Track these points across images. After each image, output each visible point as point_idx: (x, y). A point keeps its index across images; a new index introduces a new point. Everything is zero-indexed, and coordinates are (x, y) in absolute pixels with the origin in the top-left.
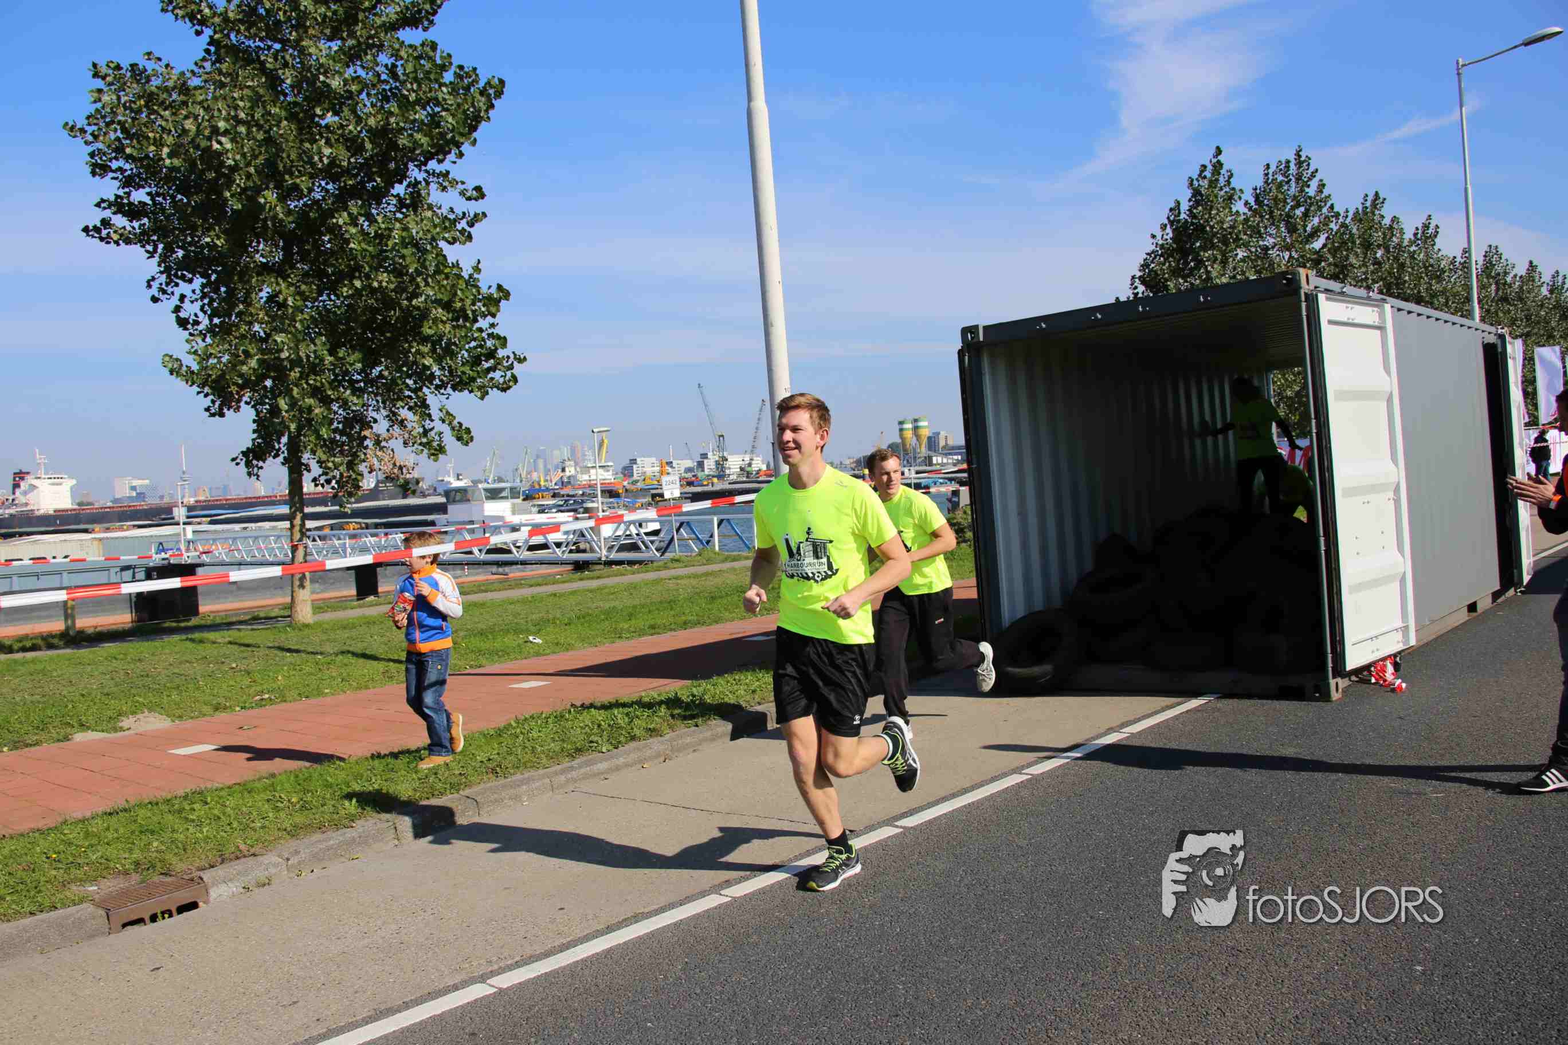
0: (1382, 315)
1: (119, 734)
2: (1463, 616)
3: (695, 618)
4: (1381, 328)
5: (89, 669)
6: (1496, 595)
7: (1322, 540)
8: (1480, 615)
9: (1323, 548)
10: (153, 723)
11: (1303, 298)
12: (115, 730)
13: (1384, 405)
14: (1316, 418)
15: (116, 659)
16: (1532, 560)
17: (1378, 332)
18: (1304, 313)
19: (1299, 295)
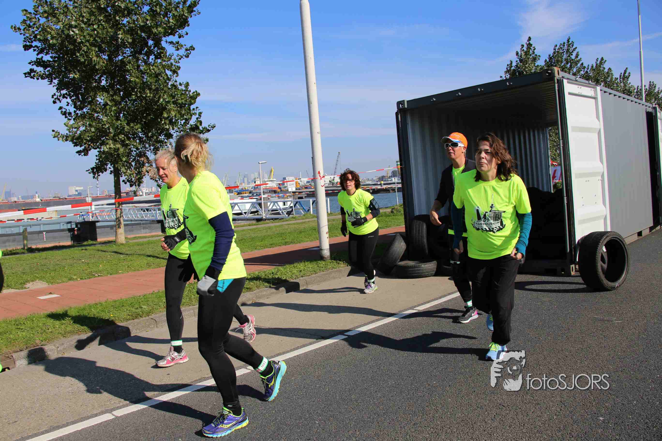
0: (596, 92)
1: (24, 290)
2: (636, 237)
3: (290, 240)
4: (595, 98)
5: (22, 262)
6: (651, 229)
7: (565, 198)
8: (644, 237)
9: (566, 202)
10: (39, 285)
11: (556, 81)
12: (22, 288)
13: (596, 135)
14: (562, 139)
15: (36, 258)
17: (594, 100)
18: (557, 89)
19: (554, 80)
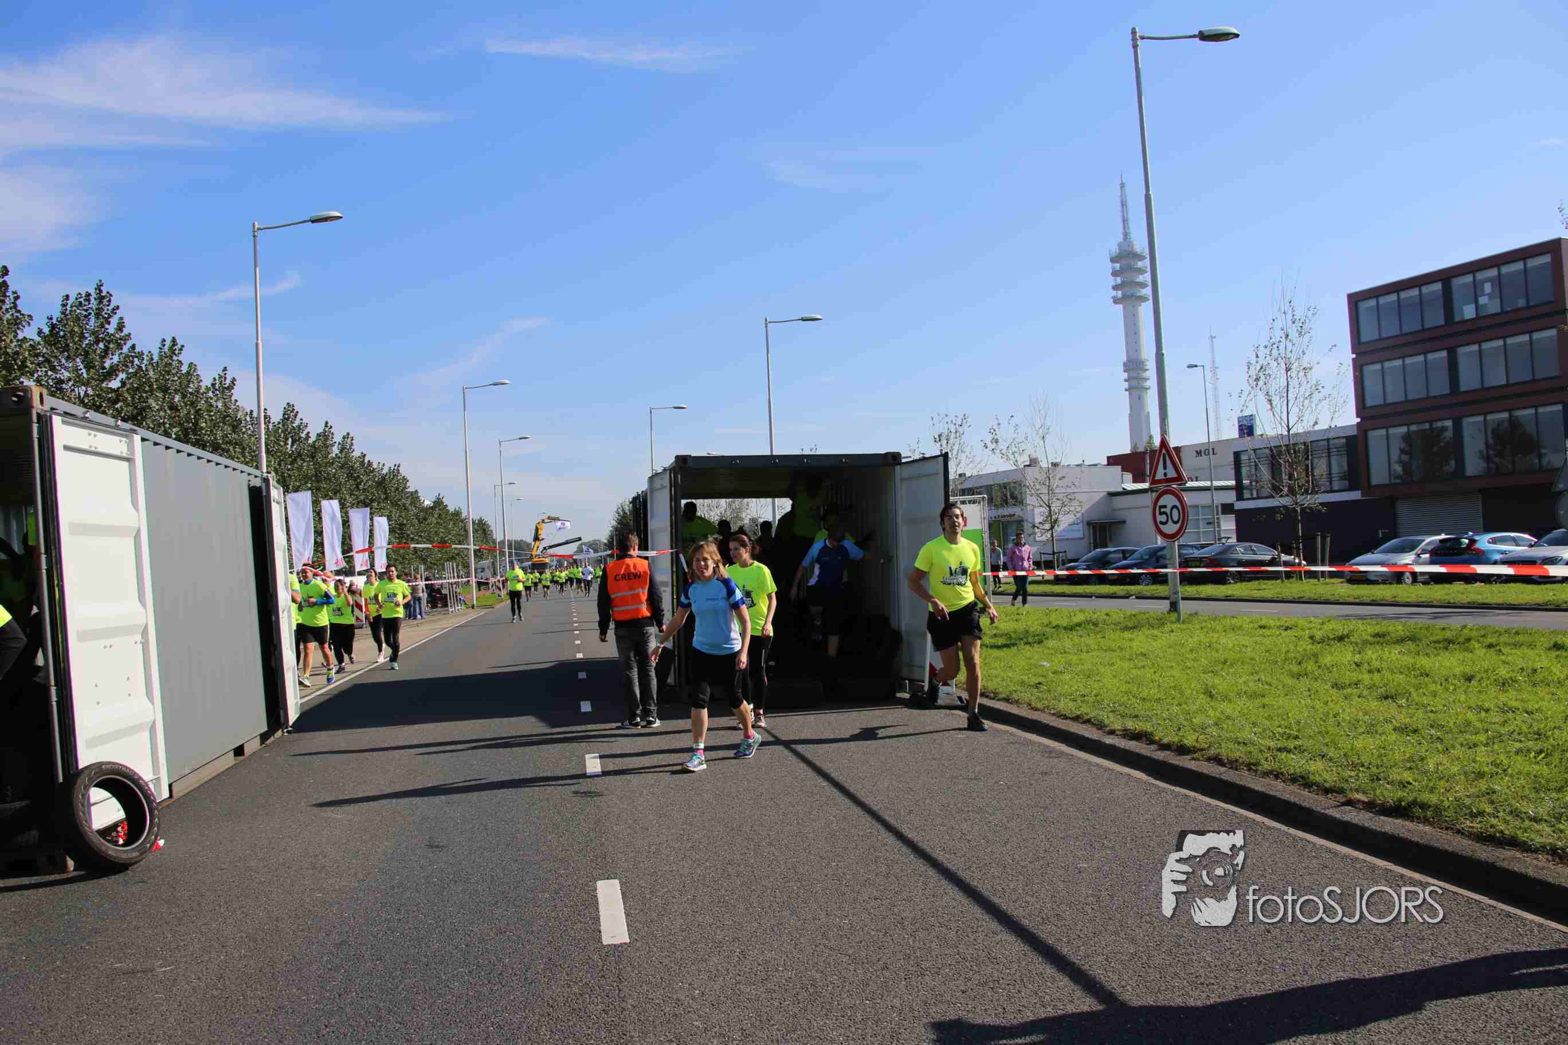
0: (131, 447)
2: (230, 760)
4: (127, 460)
6: (264, 737)
7: (53, 690)
8: (245, 760)
9: (54, 698)
11: (35, 418)
13: (131, 542)
14: (46, 553)
16: (300, 702)
17: (126, 464)
18: (35, 435)
19: (29, 415)
